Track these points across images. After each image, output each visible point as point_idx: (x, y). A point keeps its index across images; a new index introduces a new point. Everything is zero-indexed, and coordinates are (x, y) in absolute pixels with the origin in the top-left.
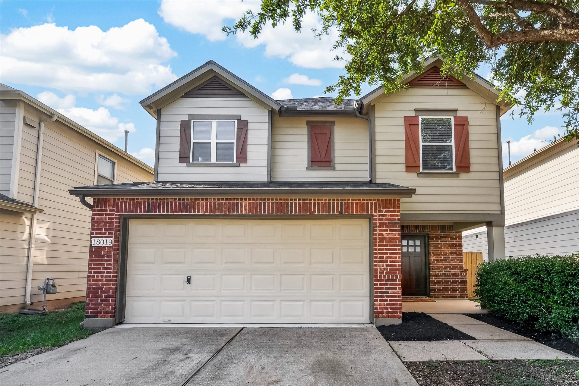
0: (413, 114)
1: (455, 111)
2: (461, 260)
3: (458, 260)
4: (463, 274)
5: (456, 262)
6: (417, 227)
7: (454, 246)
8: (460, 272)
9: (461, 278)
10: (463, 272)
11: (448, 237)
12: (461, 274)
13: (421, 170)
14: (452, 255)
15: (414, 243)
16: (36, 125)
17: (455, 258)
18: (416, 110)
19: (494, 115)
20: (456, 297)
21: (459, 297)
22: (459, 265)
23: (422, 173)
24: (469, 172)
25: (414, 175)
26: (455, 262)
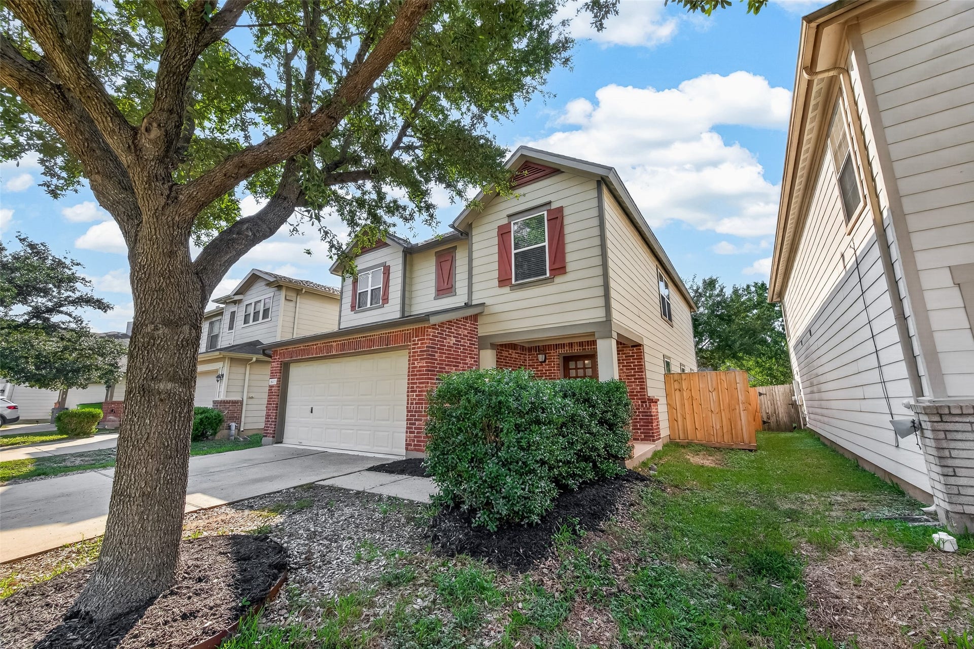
0: (505, 221)
1: (549, 203)
2: (641, 385)
3: (637, 385)
4: (646, 405)
5: (635, 389)
6: (581, 344)
7: (630, 366)
8: (642, 402)
9: (643, 412)
10: (645, 402)
11: (623, 354)
12: (642, 406)
13: (513, 282)
14: (628, 379)
15: (576, 366)
16: (294, 300)
17: (634, 382)
18: (509, 216)
19: (594, 194)
20: (638, 440)
21: (642, 440)
22: (639, 392)
23: (514, 286)
24: (565, 273)
25: (507, 289)
26: (632, 389)
